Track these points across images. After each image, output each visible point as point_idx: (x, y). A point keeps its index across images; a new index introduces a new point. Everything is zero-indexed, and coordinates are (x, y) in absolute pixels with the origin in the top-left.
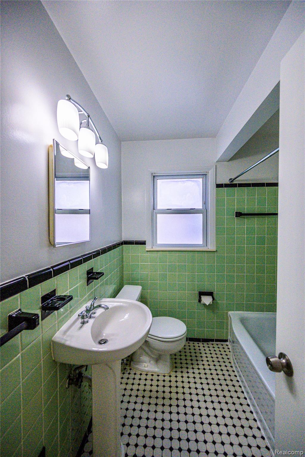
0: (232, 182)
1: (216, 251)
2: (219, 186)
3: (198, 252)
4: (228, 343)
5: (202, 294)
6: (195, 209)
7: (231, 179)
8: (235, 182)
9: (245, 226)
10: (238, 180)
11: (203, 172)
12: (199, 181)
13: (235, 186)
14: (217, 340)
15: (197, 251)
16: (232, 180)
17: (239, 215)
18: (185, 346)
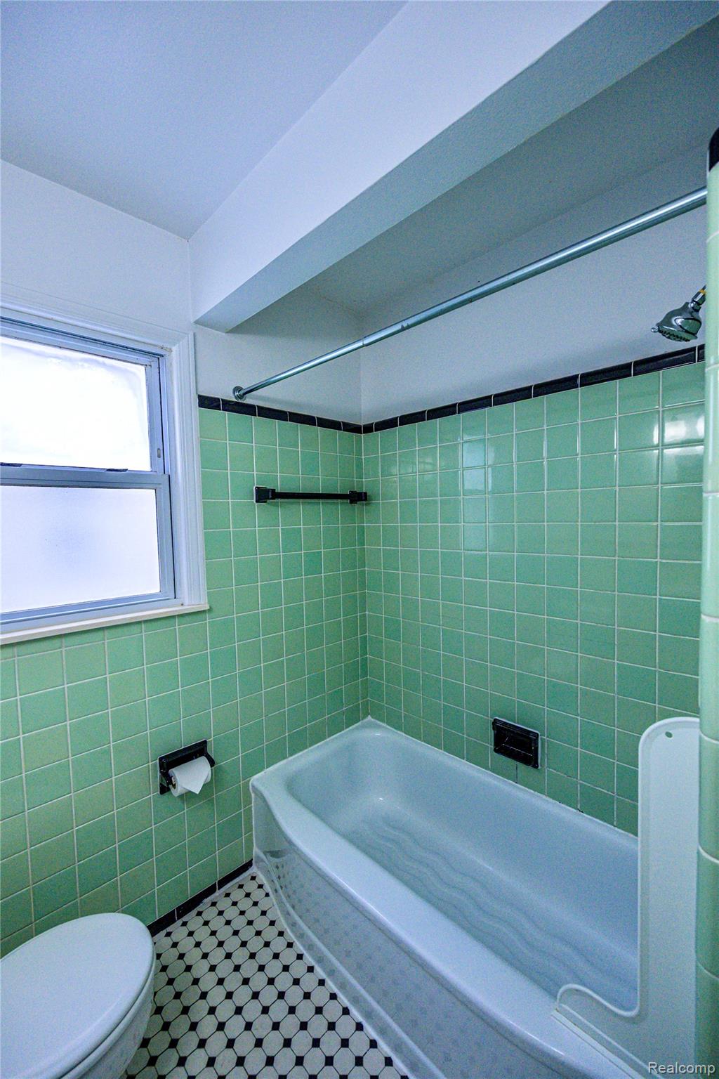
0: (241, 397)
1: (210, 610)
2: (206, 402)
3: (149, 624)
4: (253, 870)
5: (171, 761)
6: (126, 470)
7: (238, 389)
8: (248, 400)
9: (280, 528)
10: (260, 396)
11: (150, 342)
12: (134, 374)
13: (249, 410)
14: (223, 882)
15: (146, 621)
16: (241, 393)
17: (264, 495)
18: (159, 956)
